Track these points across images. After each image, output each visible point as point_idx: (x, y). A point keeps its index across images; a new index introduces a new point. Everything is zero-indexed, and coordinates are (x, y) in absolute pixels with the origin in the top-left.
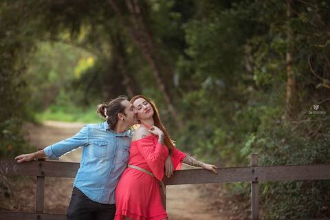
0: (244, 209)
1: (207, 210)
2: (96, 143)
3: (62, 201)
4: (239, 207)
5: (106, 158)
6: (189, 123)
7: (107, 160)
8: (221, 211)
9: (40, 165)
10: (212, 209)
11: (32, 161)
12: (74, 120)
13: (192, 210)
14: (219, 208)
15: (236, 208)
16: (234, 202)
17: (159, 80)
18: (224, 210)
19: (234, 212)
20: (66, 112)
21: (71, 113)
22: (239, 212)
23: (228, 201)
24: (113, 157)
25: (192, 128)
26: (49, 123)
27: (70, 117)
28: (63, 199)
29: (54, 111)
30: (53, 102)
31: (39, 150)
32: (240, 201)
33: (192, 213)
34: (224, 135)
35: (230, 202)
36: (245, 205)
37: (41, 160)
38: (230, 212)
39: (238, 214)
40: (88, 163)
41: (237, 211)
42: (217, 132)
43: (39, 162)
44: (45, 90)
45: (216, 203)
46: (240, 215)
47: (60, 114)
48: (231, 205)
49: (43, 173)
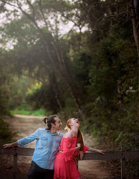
0: (117, 167)
1: (98, 167)
2: (42, 138)
3: (25, 161)
4: (114, 165)
5: (47, 146)
6: (88, 119)
7: (48, 147)
8: (105, 167)
9: (15, 149)
10: (100, 166)
11: (11, 147)
12: (30, 114)
13: (90, 167)
14: (104, 166)
15: (113, 166)
16: (111, 163)
17: (73, 96)
18: (106, 167)
19: (112, 168)
20: (26, 110)
21: (29, 110)
22: (114, 168)
23: (108, 162)
24: (51, 145)
25: (90, 121)
26: (18, 116)
27: (28, 113)
28: (25, 160)
29: (20, 110)
30: (19, 105)
31: (15, 142)
32: (114, 162)
33: (90, 168)
34: (106, 126)
35: (109, 163)
36: (117, 164)
37: (16, 147)
38: (110, 168)
39: (113, 170)
40: (39, 148)
41: (113, 167)
42: (103, 124)
43: (15, 148)
44: (16, 99)
45: (102, 163)
46: (115, 170)
47: (23, 111)
48: (110, 164)
49: (17, 153)
